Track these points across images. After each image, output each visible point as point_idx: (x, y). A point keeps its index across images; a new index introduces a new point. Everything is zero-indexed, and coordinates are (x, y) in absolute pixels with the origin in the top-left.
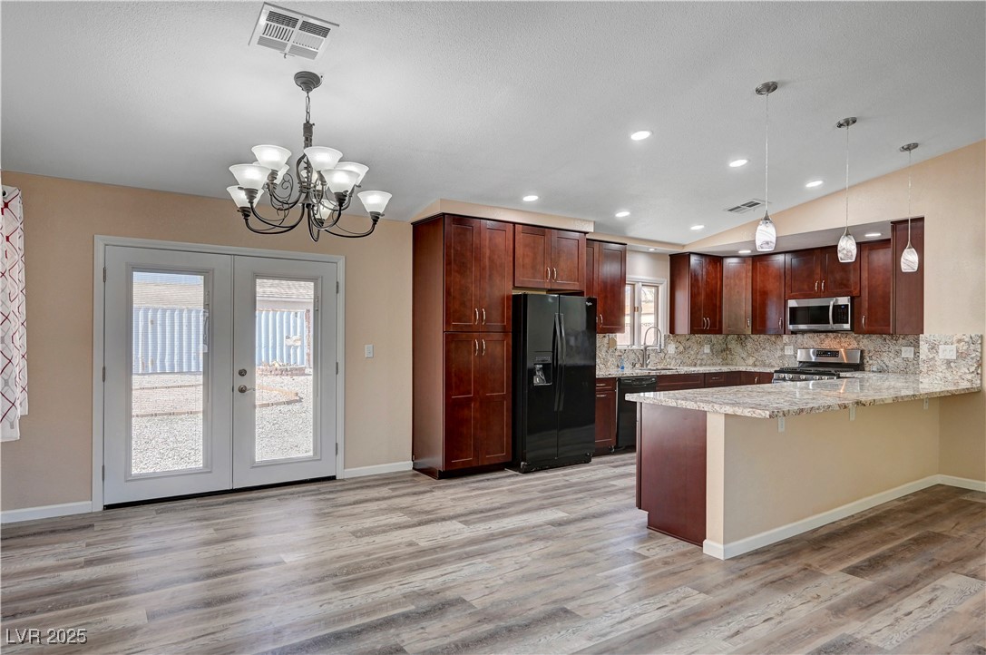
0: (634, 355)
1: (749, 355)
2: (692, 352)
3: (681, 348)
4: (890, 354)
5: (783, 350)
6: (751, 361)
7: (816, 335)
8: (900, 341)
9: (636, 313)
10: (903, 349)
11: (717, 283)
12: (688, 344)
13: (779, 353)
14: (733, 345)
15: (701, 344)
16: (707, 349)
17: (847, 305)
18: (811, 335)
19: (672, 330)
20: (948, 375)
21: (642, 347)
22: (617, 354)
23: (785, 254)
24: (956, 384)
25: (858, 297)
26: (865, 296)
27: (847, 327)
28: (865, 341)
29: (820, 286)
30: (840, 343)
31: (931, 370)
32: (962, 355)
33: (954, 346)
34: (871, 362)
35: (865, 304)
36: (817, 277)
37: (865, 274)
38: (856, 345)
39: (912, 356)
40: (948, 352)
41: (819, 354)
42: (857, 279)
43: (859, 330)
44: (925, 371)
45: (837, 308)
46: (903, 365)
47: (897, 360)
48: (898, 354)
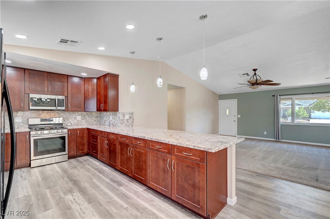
4: (72, 119)
8: (76, 114)
10: (77, 117)
20: (127, 123)
23: (25, 69)
24: (129, 126)
25: (67, 97)
26: (69, 96)
27: (64, 108)
28: (62, 114)
29: (48, 90)
30: (50, 115)
31: (123, 122)
32: (130, 117)
33: (129, 115)
34: (64, 122)
35: (70, 100)
36: (46, 85)
37: (69, 88)
38: (58, 116)
39: (80, 119)
40: (127, 117)
41: (42, 120)
42: (66, 89)
43: (67, 110)
44: (122, 123)
45: (59, 100)
46: (77, 122)
47: (75, 121)
48: (75, 118)
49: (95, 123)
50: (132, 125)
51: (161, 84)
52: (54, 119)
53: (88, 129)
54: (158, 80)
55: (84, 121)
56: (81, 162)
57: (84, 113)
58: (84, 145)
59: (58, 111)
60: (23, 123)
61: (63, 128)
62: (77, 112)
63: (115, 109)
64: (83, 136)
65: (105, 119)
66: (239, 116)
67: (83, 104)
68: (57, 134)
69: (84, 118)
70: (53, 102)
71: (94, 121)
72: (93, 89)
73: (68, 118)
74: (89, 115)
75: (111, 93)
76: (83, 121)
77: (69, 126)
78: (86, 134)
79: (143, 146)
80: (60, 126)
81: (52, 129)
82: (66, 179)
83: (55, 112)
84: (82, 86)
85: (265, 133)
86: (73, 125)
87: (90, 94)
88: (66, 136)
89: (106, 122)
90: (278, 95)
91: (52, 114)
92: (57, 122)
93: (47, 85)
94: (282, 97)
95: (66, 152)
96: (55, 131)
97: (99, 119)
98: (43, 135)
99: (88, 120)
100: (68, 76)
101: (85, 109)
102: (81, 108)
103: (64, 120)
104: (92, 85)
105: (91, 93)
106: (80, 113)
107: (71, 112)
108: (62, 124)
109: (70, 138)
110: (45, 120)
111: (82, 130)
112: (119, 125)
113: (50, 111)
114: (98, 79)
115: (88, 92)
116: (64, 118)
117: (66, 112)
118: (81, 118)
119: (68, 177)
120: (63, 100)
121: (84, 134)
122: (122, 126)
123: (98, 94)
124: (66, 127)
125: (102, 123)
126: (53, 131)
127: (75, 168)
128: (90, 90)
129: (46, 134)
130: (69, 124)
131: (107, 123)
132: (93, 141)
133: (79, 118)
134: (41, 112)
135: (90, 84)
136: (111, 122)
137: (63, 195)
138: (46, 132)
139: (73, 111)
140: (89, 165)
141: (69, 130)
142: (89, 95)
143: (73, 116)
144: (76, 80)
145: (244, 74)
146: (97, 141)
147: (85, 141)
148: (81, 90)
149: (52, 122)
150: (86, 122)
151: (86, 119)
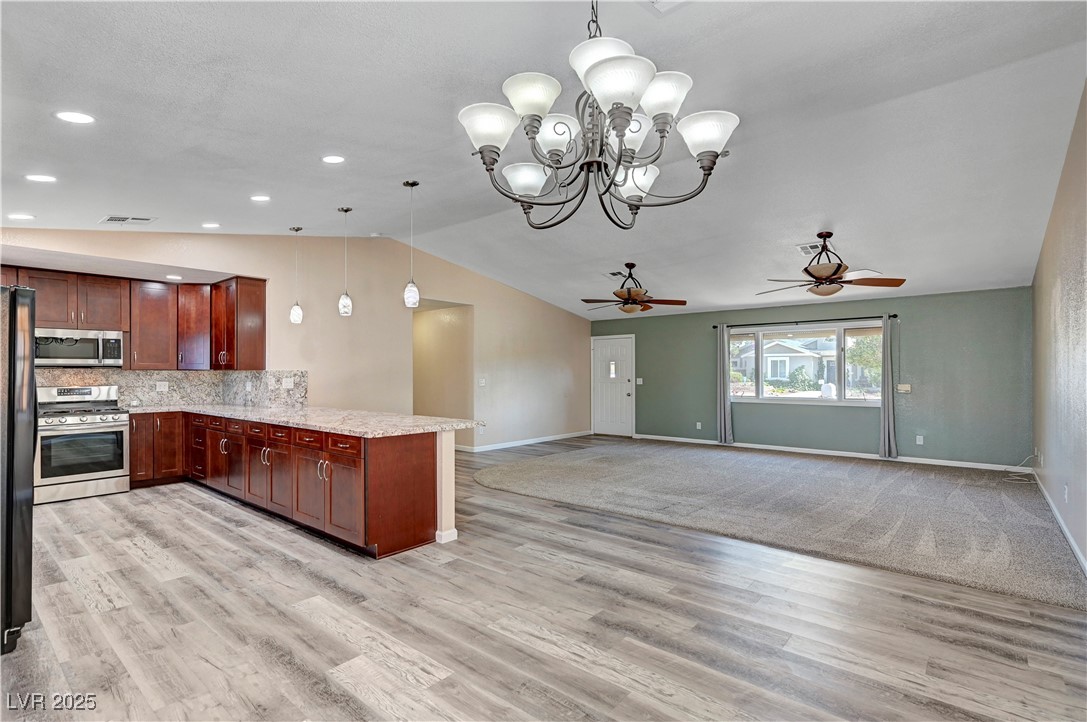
4: (145, 389)
7: (47, 371)
8: (155, 376)
10: (158, 383)
17: (119, 340)
18: (39, 371)
20: (288, 400)
23: (17, 269)
24: (293, 406)
25: (128, 333)
26: (136, 332)
27: (120, 362)
28: (115, 377)
29: (77, 316)
30: (83, 379)
31: (277, 397)
32: (297, 385)
33: (292, 379)
34: (122, 398)
35: (136, 340)
36: (72, 305)
37: (136, 311)
38: (104, 381)
40: (288, 383)
41: (60, 393)
42: (126, 314)
43: (129, 366)
44: (273, 398)
45: (106, 342)
46: (157, 398)
47: (152, 394)
48: (153, 388)
49: (209, 400)
50: (301, 403)
51: (346, 310)
52: (95, 390)
53: (186, 415)
54: (341, 301)
55: (176, 396)
56: (164, 494)
57: (179, 374)
58: (174, 454)
59: (104, 370)
61: (118, 411)
62: (156, 372)
63: (257, 364)
64: (172, 433)
65: (235, 389)
66: (640, 381)
67: (172, 350)
68: (103, 425)
69: (176, 386)
70: (92, 347)
71: (209, 395)
72: (200, 314)
73: (131, 388)
74: (191, 378)
75: (246, 323)
76: (174, 394)
77: (134, 407)
78: (179, 427)
79: (286, 442)
80: (111, 406)
81: (89, 412)
82: (121, 520)
83: (95, 371)
84: (170, 304)
85: (699, 426)
86: (147, 406)
87: (192, 325)
88: (126, 430)
89: (238, 398)
90: (725, 326)
91: (88, 375)
92: (103, 397)
93: (74, 305)
94: (733, 331)
95: (126, 470)
96: (98, 418)
97: (221, 388)
98: (64, 428)
99: (189, 391)
100: (130, 280)
101: (180, 364)
102: (168, 361)
103: (122, 393)
104: (197, 303)
105: (196, 323)
106: (165, 373)
107: (141, 372)
108: (117, 401)
109: (135, 437)
110: (69, 392)
111: (168, 417)
112: (267, 403)
113: (82, 370)
114: (215, 287)
115: (188, 321)
116: (120, 388)
117: (126, 373)
118: (169, 388)
119: (126, 517)
120: (117, 341)
121: (174, 428)
122: (273, 406)
123: (214, 325)
124: (126, 409)
125: (227, 399)
126: (89, 418)
127: (147, 502)
128: (193, 315)
129: (72, 424)
130: (135, 403)
131: (239, 400)
132: (198, 443)
133: (163, 387)
134: (57, 372)
135: (194, 301)
136: (249, 397)
137: (111, 541)
138: (70, 420)
139: (145, 369)
140: (182, 498)
141: (132, 417)
142: (188, 328)
143: (146, 382)
144: (155, 289)
145: (614, 274)
146: (204, 444)
147: (177, 443)
148: (168, 315)
149: (87, 398)
150: (182, 398)
151: (182, 390)
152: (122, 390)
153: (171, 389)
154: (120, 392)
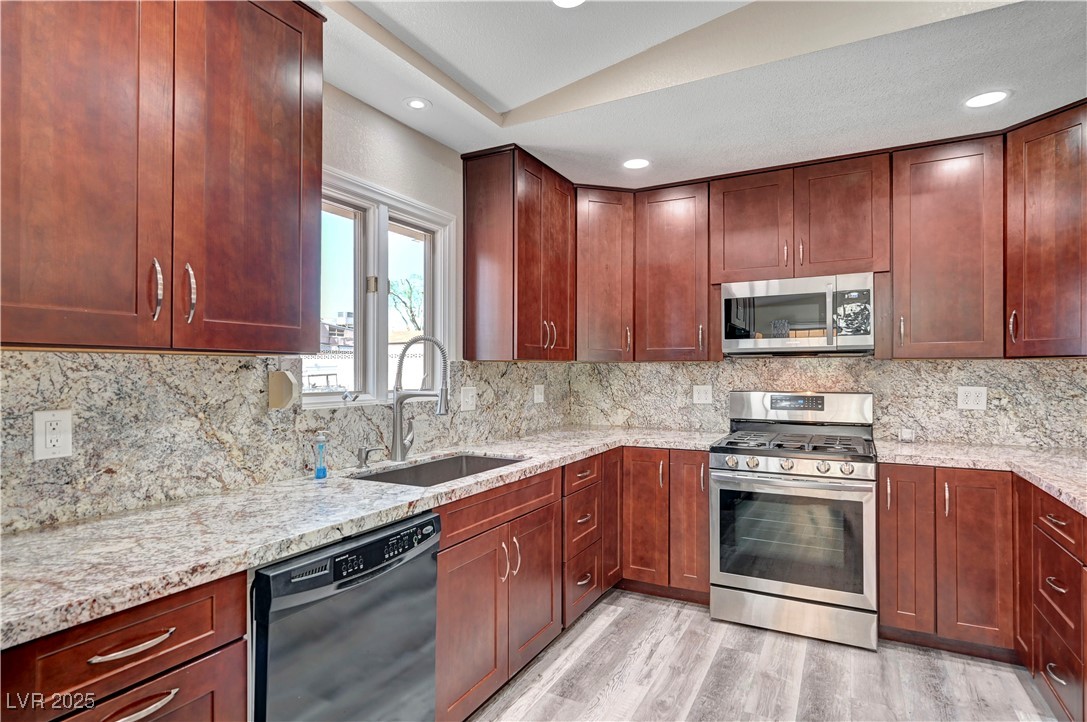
0: (364, 423)
1: (617, 405)
2: (512, 404)
3: (489, 396)
4: (931, 403)
5: (689, 393)
6: (620, 417)
7: (761, 363)
8: (954, 373)
9: (371, 295)
10: (961, 390)
11: (565, 242)
12: (504, 383)
13: (681, 401)
14: (582, 384)
15: (527, 384)
16: (538, 395)
17: (868, 291)
18: (750, 362)
19: (470, 350)
21: (391, 399)
22: (301, 426)
25: (887, 276)
26: (904, 270)
27: (868, 341)
34: (885, 419)
36: (786, 231)
38: (851, 384)
39: (983, 406)
42: (882, 235)
43: (892, 351)
46: (959, 425)
47: (949, 415)
48: (949, 399)
52: (829, 400)
55: (1007, 424)
57: (1015, 369)
58: (990, 585)
60: (716, 410)
62: (957, 363)
64: (984, 527)
67: (990, 307)
69: (1005, 398)
73: (904, 400)
74: (1048, 379)
76: (1002, 419)
78: (1005, 514)
80: (858, 444)
95: (868, 600)
99: (1041, 413)
100: (891, 157)
101: (1011, 341)
102: (978, 334)
103: (884, 409)
104: (1059, 166)
106: (979, 366)
107: (924, 365)
108: (870, 426)
111: (974, 481)
116: (882, 398)
118: (989, 401)
120: (863, 295)
121: (991, 514)
130: (907, 434)
133: (973, 398)
134: (775, 365)
135: (1050, 162)
139: (933, 358)
143: (933, 386)
147: (998, 557)
149: (819, 416)
150: (1024, 428)
151: (1021, 410)
152: (885, 403)
153: (995, 407)
154: (879, 406)
